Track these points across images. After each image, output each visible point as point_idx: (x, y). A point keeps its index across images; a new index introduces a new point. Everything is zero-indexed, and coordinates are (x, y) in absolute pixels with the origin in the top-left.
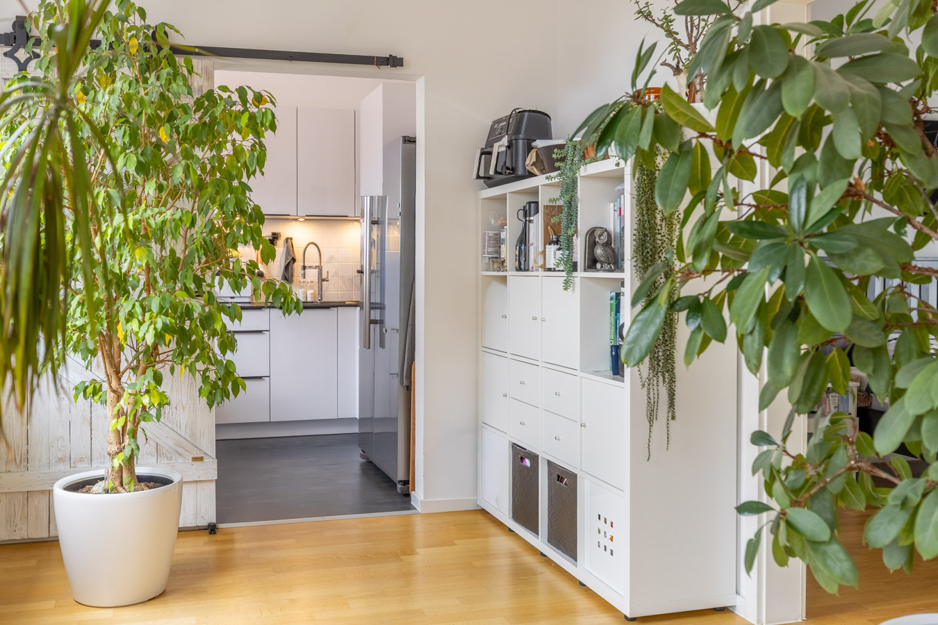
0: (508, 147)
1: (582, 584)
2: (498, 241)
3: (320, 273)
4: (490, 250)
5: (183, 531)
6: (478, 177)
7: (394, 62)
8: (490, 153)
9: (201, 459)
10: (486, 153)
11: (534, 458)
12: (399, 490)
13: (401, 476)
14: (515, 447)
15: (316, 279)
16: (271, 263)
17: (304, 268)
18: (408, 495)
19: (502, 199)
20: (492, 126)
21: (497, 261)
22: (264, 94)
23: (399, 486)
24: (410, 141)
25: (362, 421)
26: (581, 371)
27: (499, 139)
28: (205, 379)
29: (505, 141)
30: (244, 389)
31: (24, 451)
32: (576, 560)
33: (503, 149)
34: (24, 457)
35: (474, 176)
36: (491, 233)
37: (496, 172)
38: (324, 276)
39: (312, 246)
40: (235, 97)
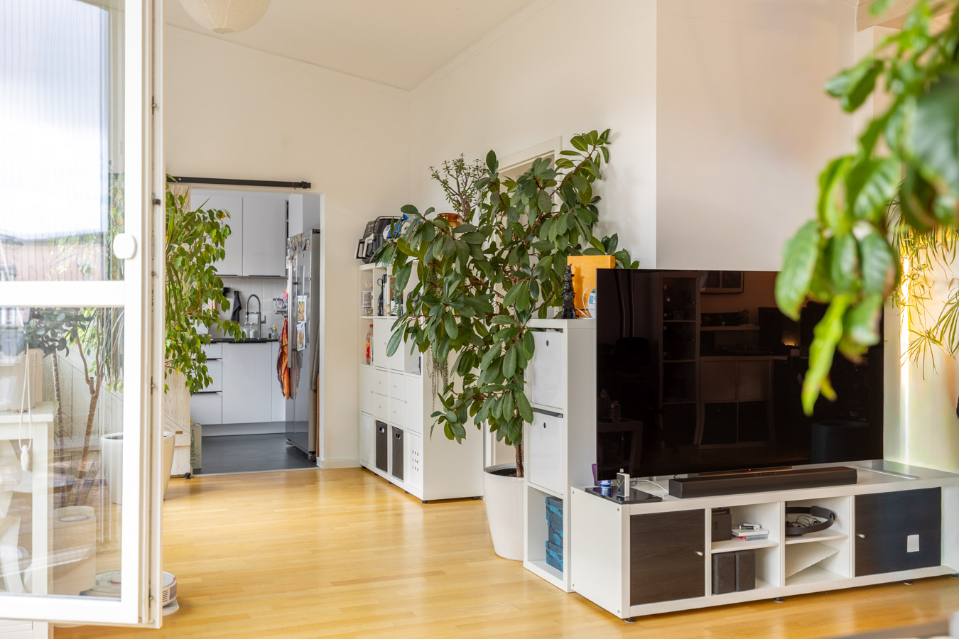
0: (374, 240)
1: (407, 492)
2: (369, 297)
3: (260, 318)
4: (366, 302)
5: (172, 477)
6: (358, 257)
7: (305, 185)
8: (364, 243)
9: (181, 432)
10: (362, 242)
11: (385, 426)
12: (309, 458)
13: (311, 448)
14: (378, 422)
15: (256, 322)
16: (227, 311)
17: (248, 313)
18: (315, 461)
19: (371, 271)
20: (367, 225)
21: (369, 309)
22: (223, 211)
23: (310, 455)
24: (317, 232)
25: (288, 424)
26: (406, 372)
27: (369, 235)
28: (189, 377)
29: (372, 237)
30: (212, 383)
31: (70, 426)
32: (403, 479)
33: (371, 242)
34: (70, 430)
35: (355, 257)
36: (366, 292)
37: (366, 255)
38: (263, 319)
39: (253, 297)
40: (207, 215)
